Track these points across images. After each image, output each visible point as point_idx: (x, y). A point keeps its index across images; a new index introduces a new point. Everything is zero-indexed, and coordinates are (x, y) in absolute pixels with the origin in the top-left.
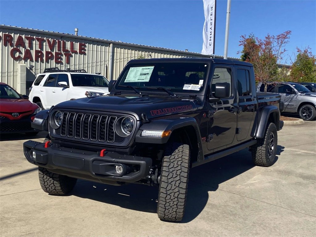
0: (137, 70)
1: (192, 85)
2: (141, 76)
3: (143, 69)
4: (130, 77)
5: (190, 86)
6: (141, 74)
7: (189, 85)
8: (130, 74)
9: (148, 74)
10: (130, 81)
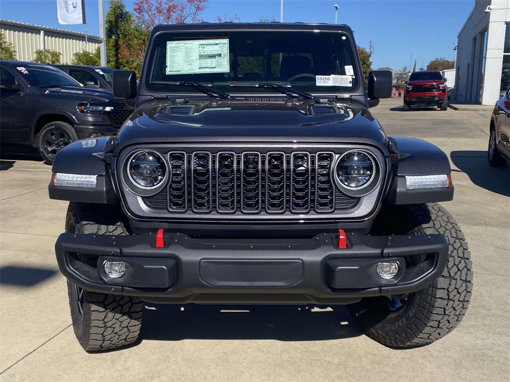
0: (186, 48)
1: (332, 76)
2: (203, 61)
3: (201, 45)
4: (174, 63)
5: (329, 79)
6: (201, 57)
7: (327, 77)
8: (172, 56)
9: (220, 55)
10: (180, 71)
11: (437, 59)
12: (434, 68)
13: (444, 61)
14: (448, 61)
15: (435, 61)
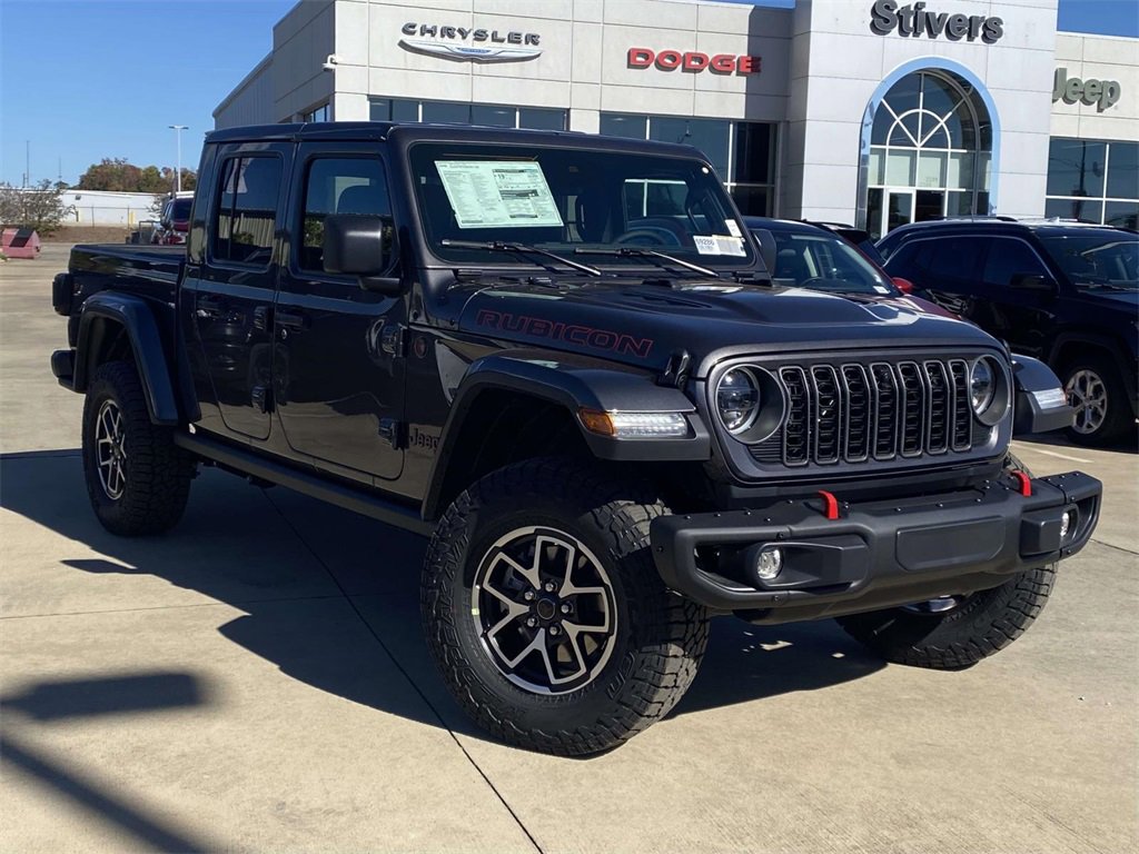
0: (473, 176)
1: (715, 238)
2: (510, 203)
4: (464, 205)
5: (712, 243)
7: (709, 238)
8: (457, 192)
9: (535, 192)
10: (481, 222)
11: (106, 163)
12: (100, 184)
13: (126, 167)
14: (133, 168)
15: (101, 166)
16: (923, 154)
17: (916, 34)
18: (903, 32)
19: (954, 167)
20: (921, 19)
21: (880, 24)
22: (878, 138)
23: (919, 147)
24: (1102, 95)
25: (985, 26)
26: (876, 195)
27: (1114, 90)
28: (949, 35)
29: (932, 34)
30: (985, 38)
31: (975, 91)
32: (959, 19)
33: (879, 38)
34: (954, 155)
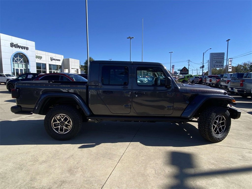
16: (19, 64)
17: (17, 48)
18: (15, 47)
19: (24, 65)
20: (18, 46)
21: (12, 46)
22: (13, 61)
23: (19, 63)
24: (40, 58)
25: (26, 48)
26: (14, 69)
27: (41, 57)
28: (22, 48)
29: (19, 48)
30: (26, 49)
31: (26, 56)
32: (23, 47)
33: (12, 48)
34: (24, 64)
